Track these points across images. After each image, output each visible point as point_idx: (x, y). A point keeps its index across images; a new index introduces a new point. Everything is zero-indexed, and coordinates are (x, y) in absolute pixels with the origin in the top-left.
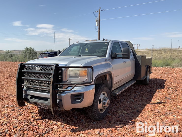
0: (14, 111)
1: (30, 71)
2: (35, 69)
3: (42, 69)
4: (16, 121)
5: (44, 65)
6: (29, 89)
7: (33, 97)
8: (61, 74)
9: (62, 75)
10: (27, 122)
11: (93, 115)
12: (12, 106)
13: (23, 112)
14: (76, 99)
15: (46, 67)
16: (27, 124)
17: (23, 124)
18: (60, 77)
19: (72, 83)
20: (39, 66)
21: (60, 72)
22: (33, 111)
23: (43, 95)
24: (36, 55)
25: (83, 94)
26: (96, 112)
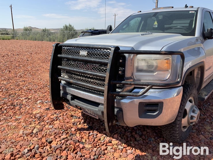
0: (48, 111)
1: (70, 57)
2: (79, 54)
3: (89, 55)
4: (50, 130)
5: (92, 48)
6: (69, 84)
7: (74, 97)
8: (123, 65)
9: (124, 67)
10: (66, 134)
11: (171, 135)
12: (46, 101)
13: (61, 114)
14: (148, 110)
15: (96, 52)
16: (65, 137)
17: (60, 137)
18: (120, 71)
19: (142, 81)
20: (85, 50)
21: (121, 61)
22: (75, 114)
23: (92, 97)
24: (76, 34)
25: (162, 103)
26: (177, 132)
